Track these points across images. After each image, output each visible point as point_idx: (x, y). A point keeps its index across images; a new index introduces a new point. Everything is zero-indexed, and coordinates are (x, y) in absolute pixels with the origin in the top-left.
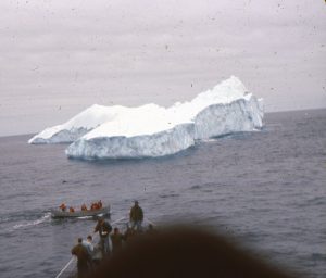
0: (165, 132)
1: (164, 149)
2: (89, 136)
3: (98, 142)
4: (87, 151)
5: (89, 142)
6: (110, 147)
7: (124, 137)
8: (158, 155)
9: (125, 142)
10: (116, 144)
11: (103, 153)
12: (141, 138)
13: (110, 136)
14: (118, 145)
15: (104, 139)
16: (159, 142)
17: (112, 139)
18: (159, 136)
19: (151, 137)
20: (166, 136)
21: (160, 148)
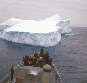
0: (53, 33)
1: (51, 42)
2: (8, 30)
3: (13, 34)
4: (7, 38)
5: (8, 33)
6: (19, 38)
7: (28, 33)
8: (48, 45)
9: (29, 35)
10: (23, 37)
11: (16, 40)
12: (39, 34)
13: (20, 31)
14: (25, 37)
15: (17, 33)
16: (50, 38)
17: (21, 33)
18: (50, 34)
19: (46, 35)
20: (53, 35)
21: (50, 42)
